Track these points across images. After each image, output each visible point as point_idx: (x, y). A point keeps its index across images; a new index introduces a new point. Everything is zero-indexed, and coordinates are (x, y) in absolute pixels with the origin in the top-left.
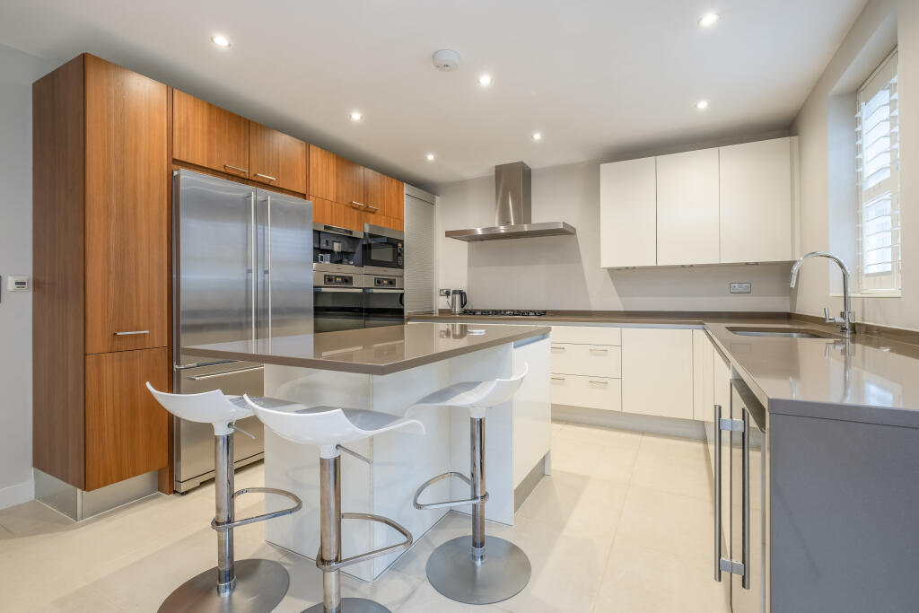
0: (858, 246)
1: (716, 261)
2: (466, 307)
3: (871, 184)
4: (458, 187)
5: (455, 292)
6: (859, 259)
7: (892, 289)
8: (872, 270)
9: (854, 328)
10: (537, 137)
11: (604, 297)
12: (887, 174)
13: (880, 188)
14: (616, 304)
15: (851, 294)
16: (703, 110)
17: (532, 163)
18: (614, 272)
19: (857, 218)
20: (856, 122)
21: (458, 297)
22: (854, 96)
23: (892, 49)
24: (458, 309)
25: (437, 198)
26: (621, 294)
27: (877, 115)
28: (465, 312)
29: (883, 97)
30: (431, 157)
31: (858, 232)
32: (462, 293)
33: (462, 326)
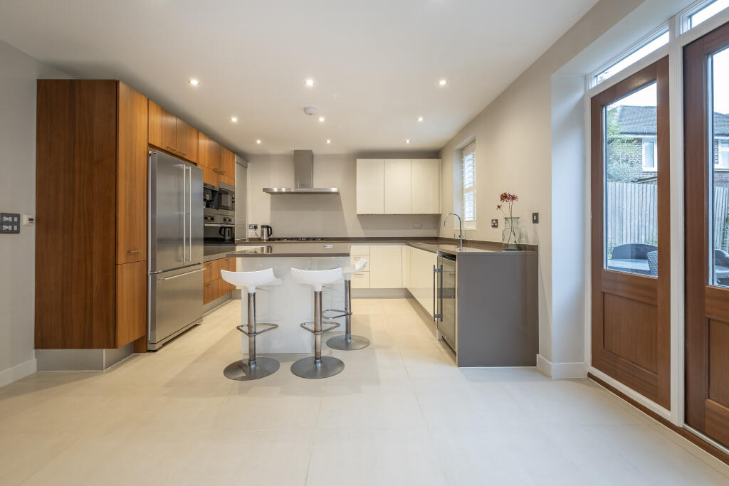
0: (463, 210)
1: (410, 213)
2: (271, 236)
3: (467, 187)
4: (264, 159)
5: (263, 227)
6: (463, 215)
7: (473, 227)
8: (467, 220)
9: (463, 241)
10: (328, 142)
11: (354, 230)
12: (471, 185)
13: (469, 189)
14: (362, 234)
15: (462, 229)
16: (408, 143)
17: (315, 152)
18: (361, 217)
19: (462, 199)
20: (462, 162)
21: (265, 230)
22: (462, 152)
23: (474, 141)
24: (265, 237)
25: (249, 164)
26: (364, 228)
27: (469, 161)
28: (270, 240)
29: (470, 156)
30: (259, 142)
31: (463, 205)
32: (268, 227)
33: (268, 247)
